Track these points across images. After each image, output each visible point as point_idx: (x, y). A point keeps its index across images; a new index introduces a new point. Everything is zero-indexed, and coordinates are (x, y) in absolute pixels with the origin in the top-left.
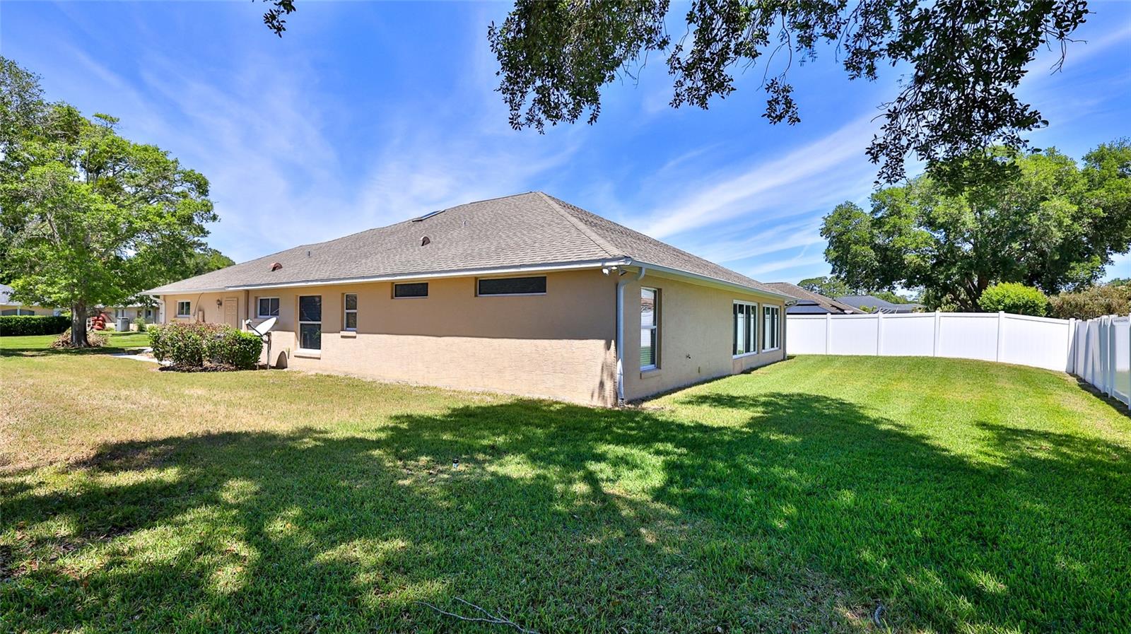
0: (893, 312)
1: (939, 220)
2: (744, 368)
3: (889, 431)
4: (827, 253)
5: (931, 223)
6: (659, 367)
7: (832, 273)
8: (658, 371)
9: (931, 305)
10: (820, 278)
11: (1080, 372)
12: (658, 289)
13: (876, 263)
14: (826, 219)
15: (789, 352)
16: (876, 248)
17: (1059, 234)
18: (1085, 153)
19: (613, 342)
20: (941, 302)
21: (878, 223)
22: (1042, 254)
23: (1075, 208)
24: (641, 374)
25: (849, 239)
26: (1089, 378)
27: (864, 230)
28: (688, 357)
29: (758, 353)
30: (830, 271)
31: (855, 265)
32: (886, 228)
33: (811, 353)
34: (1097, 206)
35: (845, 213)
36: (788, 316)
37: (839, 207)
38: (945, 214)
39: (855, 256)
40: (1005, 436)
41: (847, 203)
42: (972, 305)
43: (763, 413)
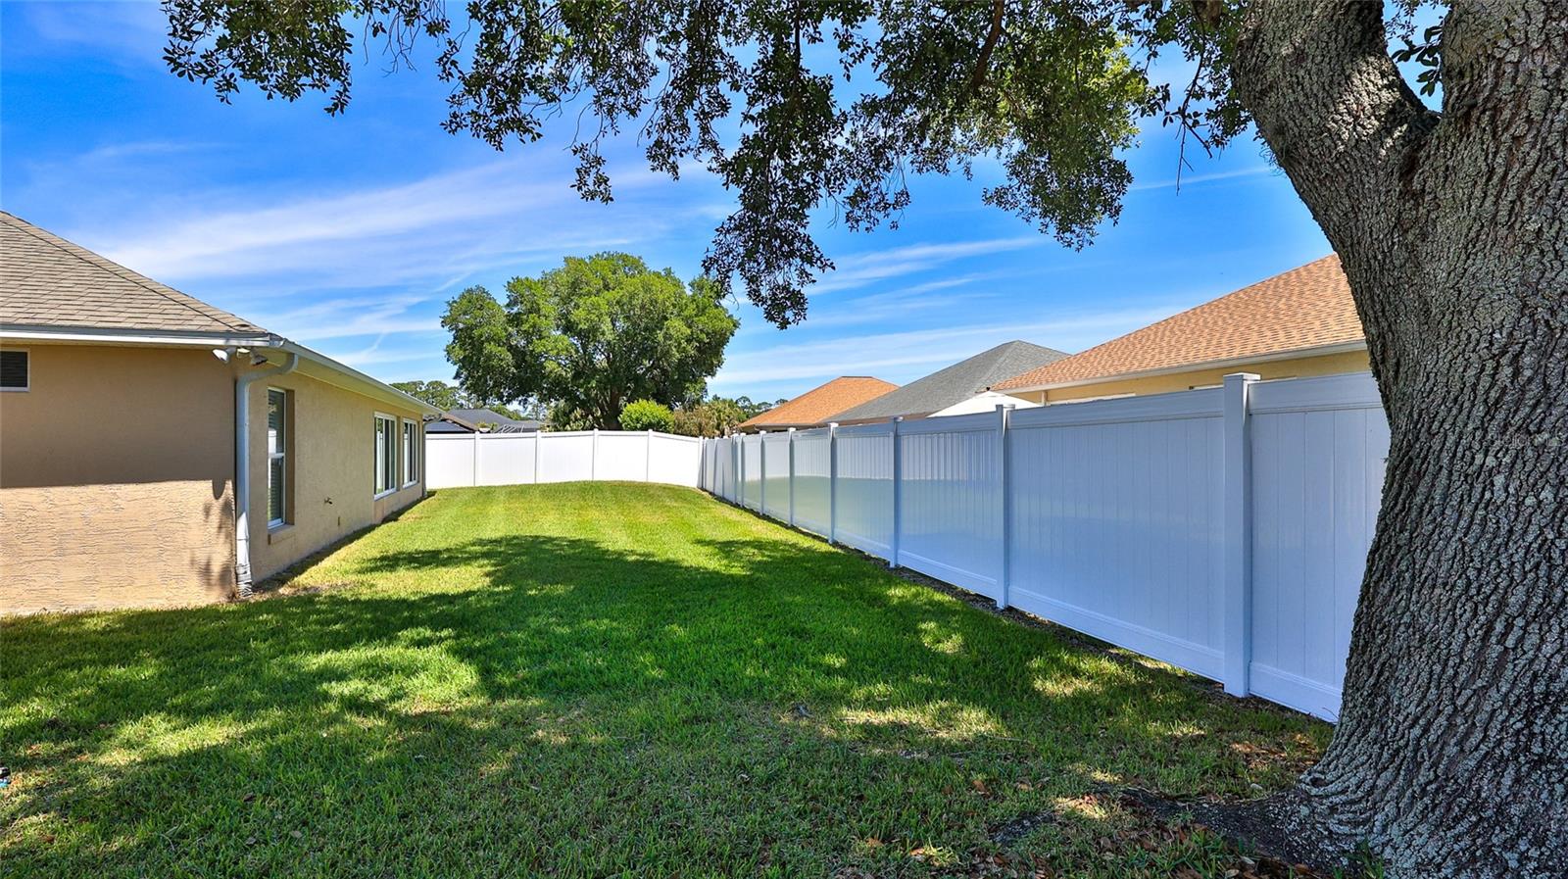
0: (516, 431)
1: (580, 326)
2: (387, 513)
3: (637, 561)
4: (449, 351)
5: (569, 328)
6: (290, 522)
7: (455, 378)
8: (289, 530)
9: (561, 423)
10: (414, 383)
11: (709, 486)
12: (287, 391)
13: (513, 369)
14: (450, 305)
15: (430, 486)
16: (511, 348)
17: (678, 355)
18: (691, 280)
19: (229, 485)
20: (569, 420)
21: (515, 320)
22: (664, 372)
23: (689, 331)
24: (269, 536)
25: (481, 336)
26: (719, 492)
27: (498, 327)
28: (329, 501)
29: (398, 490)
30: (454, 374)
31: (488, 369)
32: (525, 327)
33: (460, 486)
34: (702, 331)
35: (475, 300)
36: (428, 436)
37: (470, 291)
38: (587, 320)
39: (489, 357)
40: (727, 548)
41: (478, 287)
42: (611, 421)
43: (495, 565)
